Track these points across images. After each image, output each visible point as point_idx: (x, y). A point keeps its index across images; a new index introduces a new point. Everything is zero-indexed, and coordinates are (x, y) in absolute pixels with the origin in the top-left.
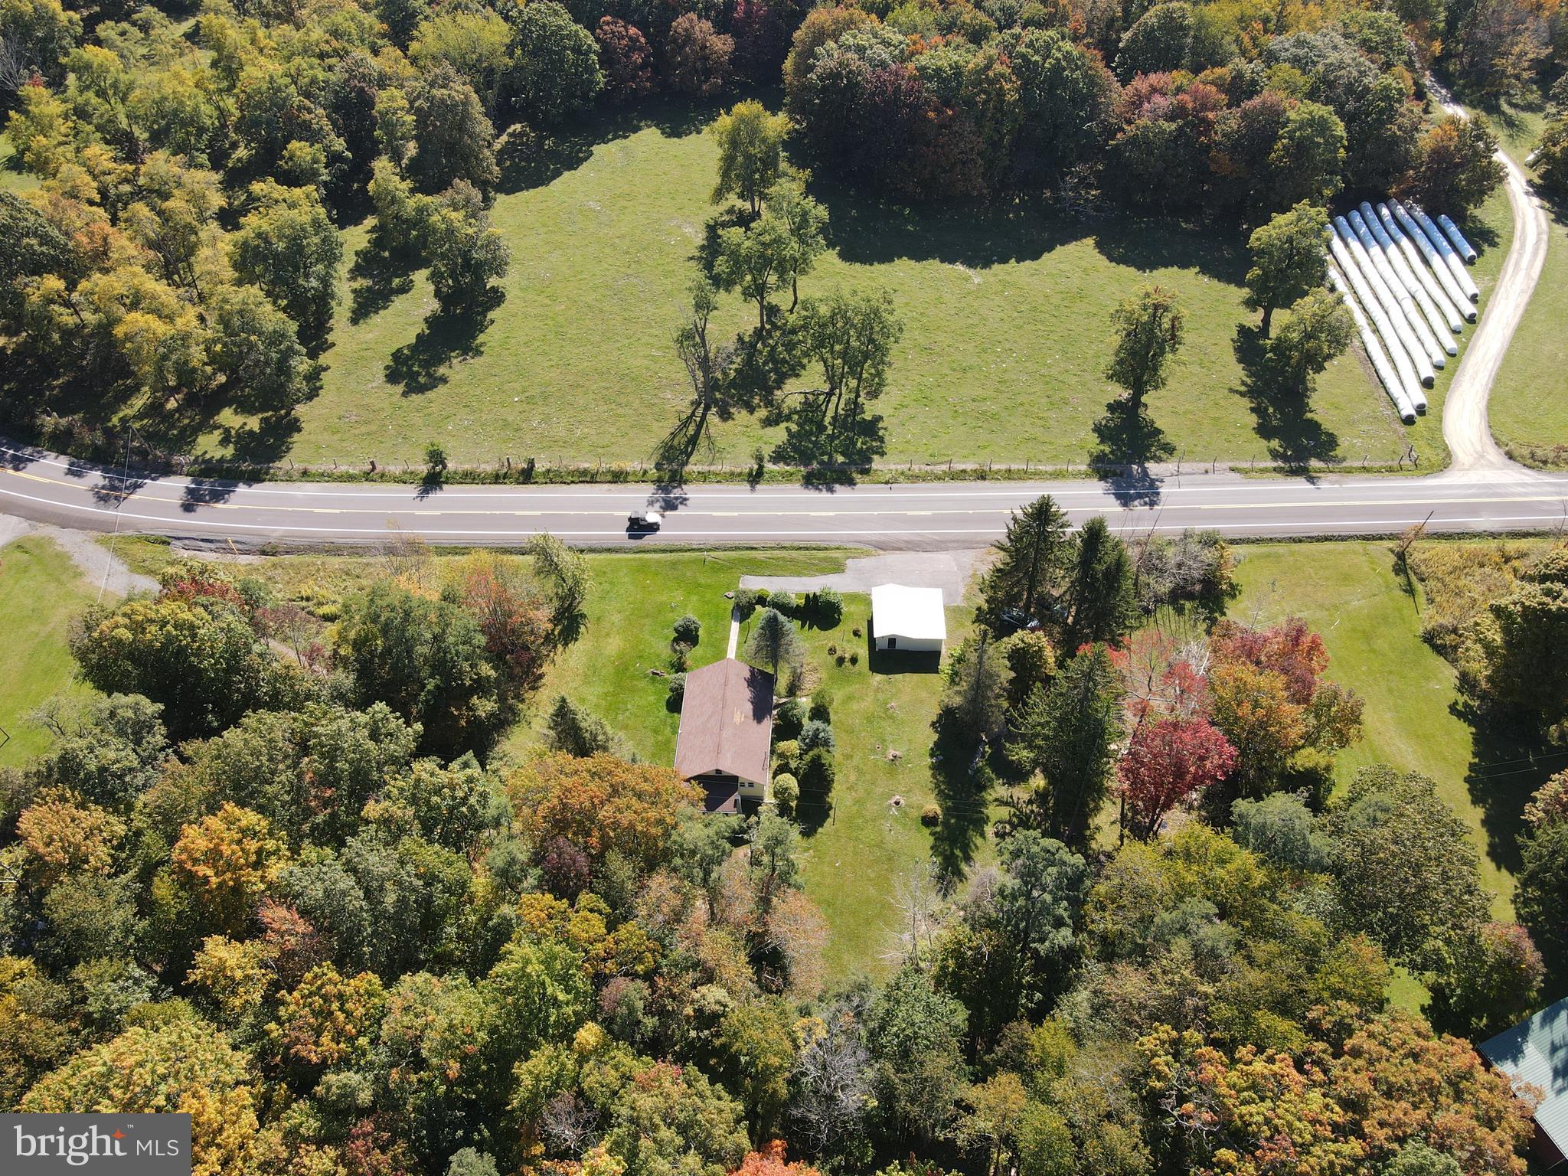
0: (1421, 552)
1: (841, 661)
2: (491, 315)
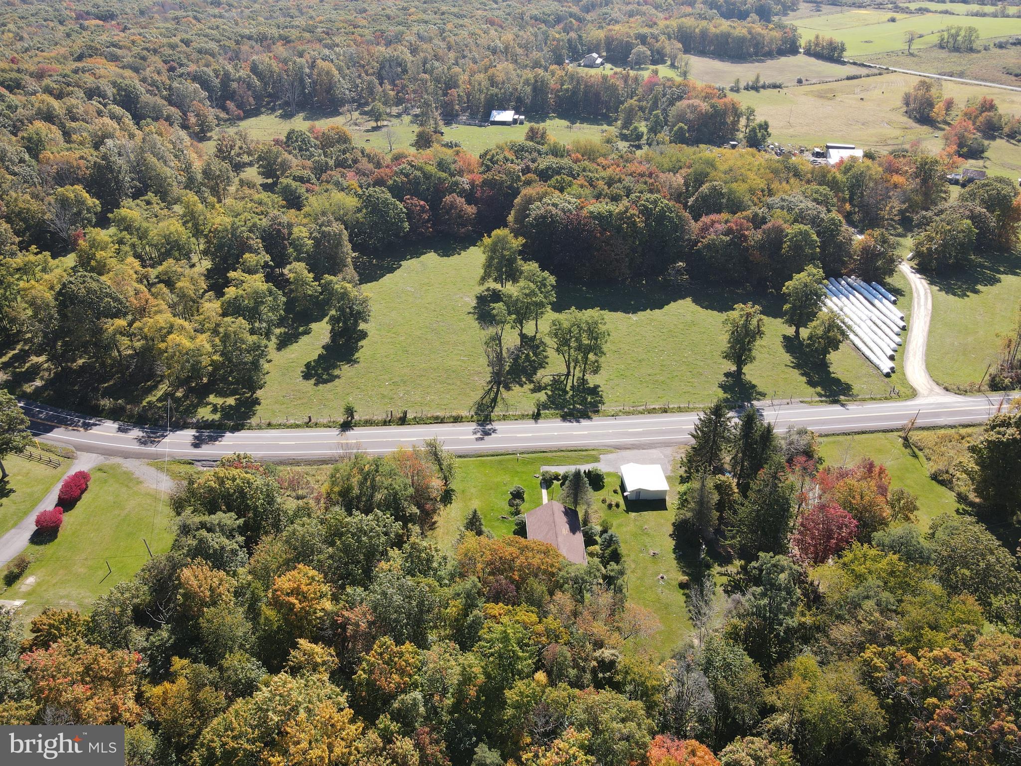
0: (915, 436)
1: (610, 506)
2: (360, 344)
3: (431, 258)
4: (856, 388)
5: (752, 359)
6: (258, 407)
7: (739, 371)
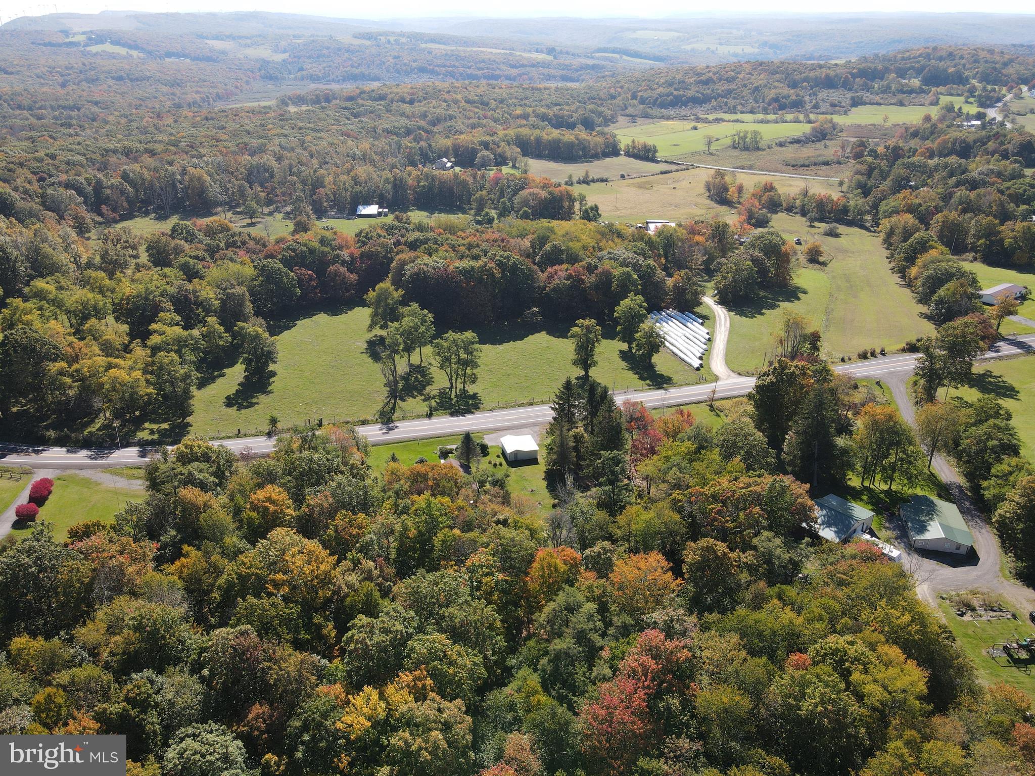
1: (495, 465)
2: (271, 380)
3: (322, 318)
4: (675, 380)
5: (595, 364)
6: (190, 428)
7: (587, 375)
